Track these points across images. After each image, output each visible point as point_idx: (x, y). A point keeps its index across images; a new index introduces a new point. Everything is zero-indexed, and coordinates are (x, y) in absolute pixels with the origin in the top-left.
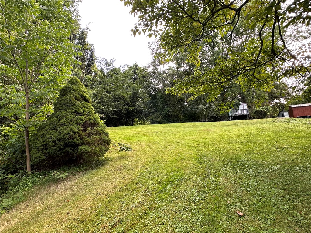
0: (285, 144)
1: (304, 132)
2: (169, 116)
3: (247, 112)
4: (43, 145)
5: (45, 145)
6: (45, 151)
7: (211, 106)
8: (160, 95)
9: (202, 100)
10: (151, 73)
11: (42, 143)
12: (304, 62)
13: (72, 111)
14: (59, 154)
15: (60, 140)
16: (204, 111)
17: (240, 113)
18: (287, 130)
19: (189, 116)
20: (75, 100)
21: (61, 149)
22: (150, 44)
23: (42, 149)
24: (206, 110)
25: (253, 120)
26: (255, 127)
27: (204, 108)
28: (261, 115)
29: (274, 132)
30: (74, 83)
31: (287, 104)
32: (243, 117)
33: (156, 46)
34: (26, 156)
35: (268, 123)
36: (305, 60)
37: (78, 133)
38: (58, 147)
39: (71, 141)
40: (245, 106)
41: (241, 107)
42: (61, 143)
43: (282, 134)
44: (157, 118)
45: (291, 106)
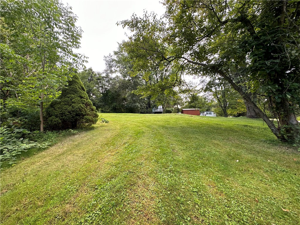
0: (181, 122)
1: (188, 118)
2: (116, 109)
3: (162, 110)
4: (60, 114)
5: (61, 114)
6: (61, 118)
7: (143, 105)
8: (110, 94)
9: (138, 101)
10: (103, 77)
11: (60, 113)
12: (190, 88)
13: (78, 95)
14: (71, 119)
15: (73, 111)
16: (139, 107)
17: (158, 110)
18: (181, 118)
19: (129, 110)
20: (79, 89)
21: (73, 117)
22: (105, 57)
23: (59, 116)
24: (140, 107)
25: (167, 114)
26: (168, 116)
27: (139, 105)
28: (169, 112)
29: (177, 118)
30: (76, 78)
31: (181, 108)
32: (160, 113)
33: (109, 60)
34: (40, 122)
35: (173, 115)
36: (190, 87)
37: (84, 109)
38: (72, 115)
39: (80, 112)
40: (161, 107)
41: (159, 107)
42: (74, 113)
43: (180, 119)
44: (107, 110)
45: (183, 109)
